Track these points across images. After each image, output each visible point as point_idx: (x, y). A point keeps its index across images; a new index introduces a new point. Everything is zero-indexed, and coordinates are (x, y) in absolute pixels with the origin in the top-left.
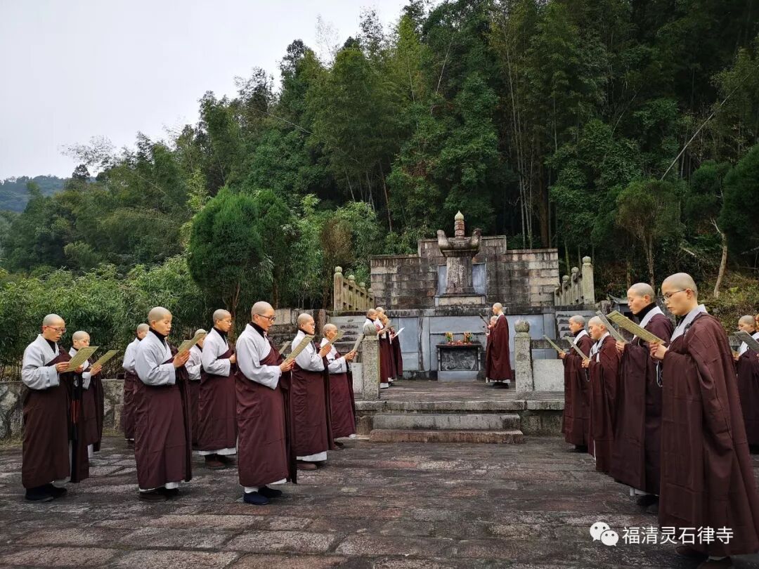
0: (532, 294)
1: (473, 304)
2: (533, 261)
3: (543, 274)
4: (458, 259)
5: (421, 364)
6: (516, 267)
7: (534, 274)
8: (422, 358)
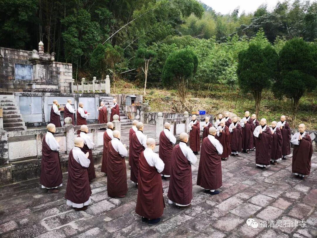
0: (61, 83)
1: (52, 89)
2: (62, 68)
3: (66, 74)
4: (43, 66)
5: (44, 119)
6: (54, 70)
7: (62, 73)
8: (44, 116)
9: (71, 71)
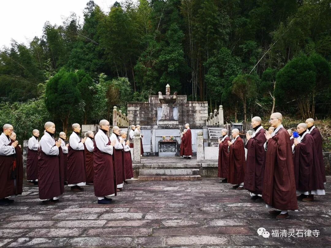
0: (196, 120)
1: (173, 124)
3: (201, 112)
4: (167, 104)
6: (190, 109)
7: (198, 112)
8: (152, 147)
9: (207, 108)
